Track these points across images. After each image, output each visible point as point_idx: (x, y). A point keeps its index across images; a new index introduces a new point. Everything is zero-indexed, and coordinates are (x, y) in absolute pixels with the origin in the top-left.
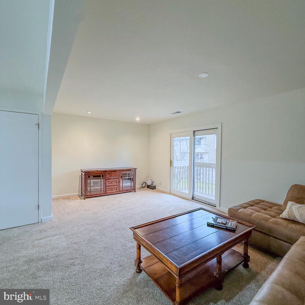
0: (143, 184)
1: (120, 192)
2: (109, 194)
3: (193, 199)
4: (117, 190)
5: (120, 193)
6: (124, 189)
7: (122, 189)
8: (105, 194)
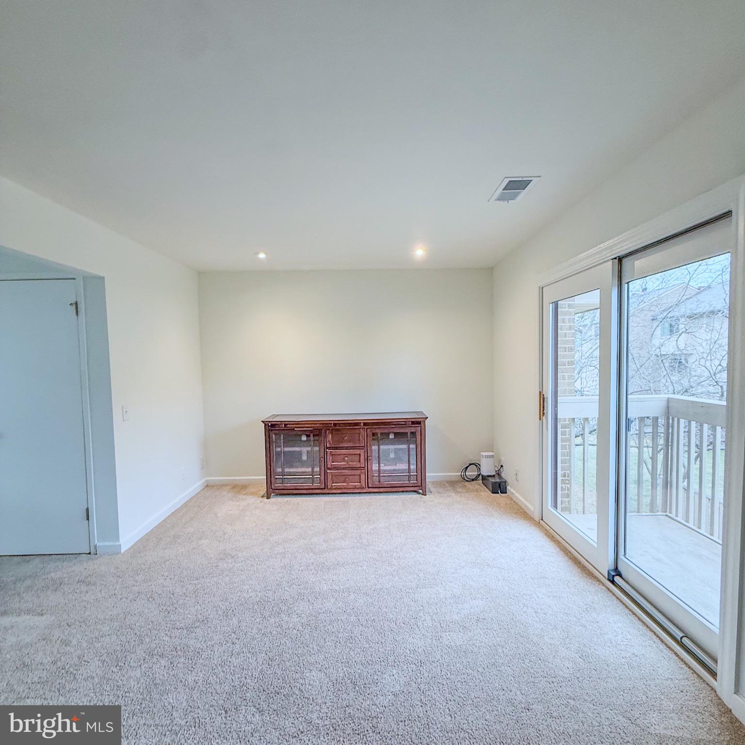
0: (467, 468)
1: (371, 490)
2: (335, 492)
3: (613, 582)
4: (360, 482)
5: (370, 493)
6: (385, 481)
7: (379, 482)
8: (323, 490)
